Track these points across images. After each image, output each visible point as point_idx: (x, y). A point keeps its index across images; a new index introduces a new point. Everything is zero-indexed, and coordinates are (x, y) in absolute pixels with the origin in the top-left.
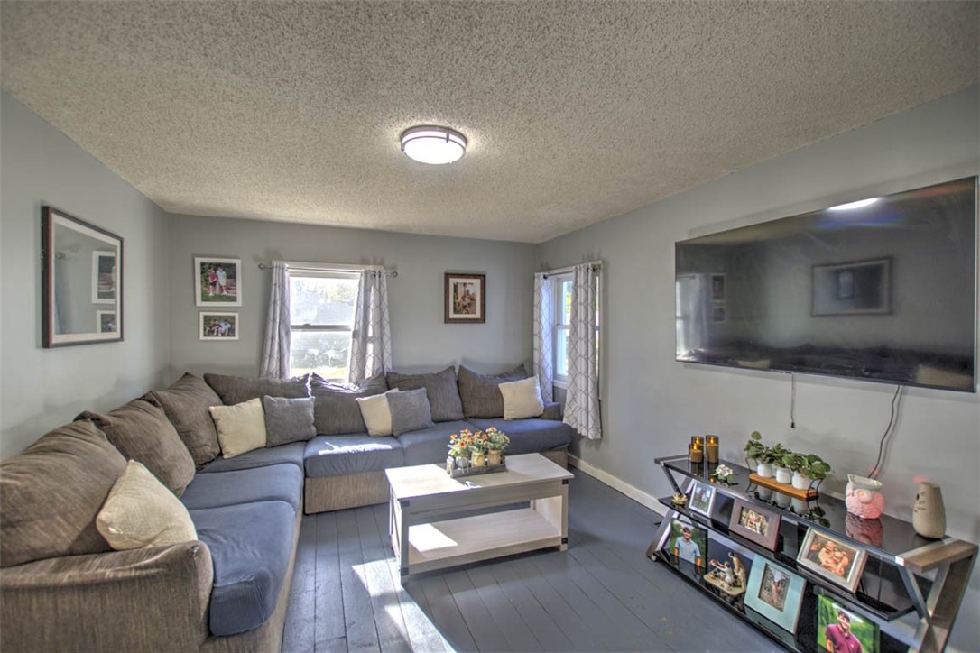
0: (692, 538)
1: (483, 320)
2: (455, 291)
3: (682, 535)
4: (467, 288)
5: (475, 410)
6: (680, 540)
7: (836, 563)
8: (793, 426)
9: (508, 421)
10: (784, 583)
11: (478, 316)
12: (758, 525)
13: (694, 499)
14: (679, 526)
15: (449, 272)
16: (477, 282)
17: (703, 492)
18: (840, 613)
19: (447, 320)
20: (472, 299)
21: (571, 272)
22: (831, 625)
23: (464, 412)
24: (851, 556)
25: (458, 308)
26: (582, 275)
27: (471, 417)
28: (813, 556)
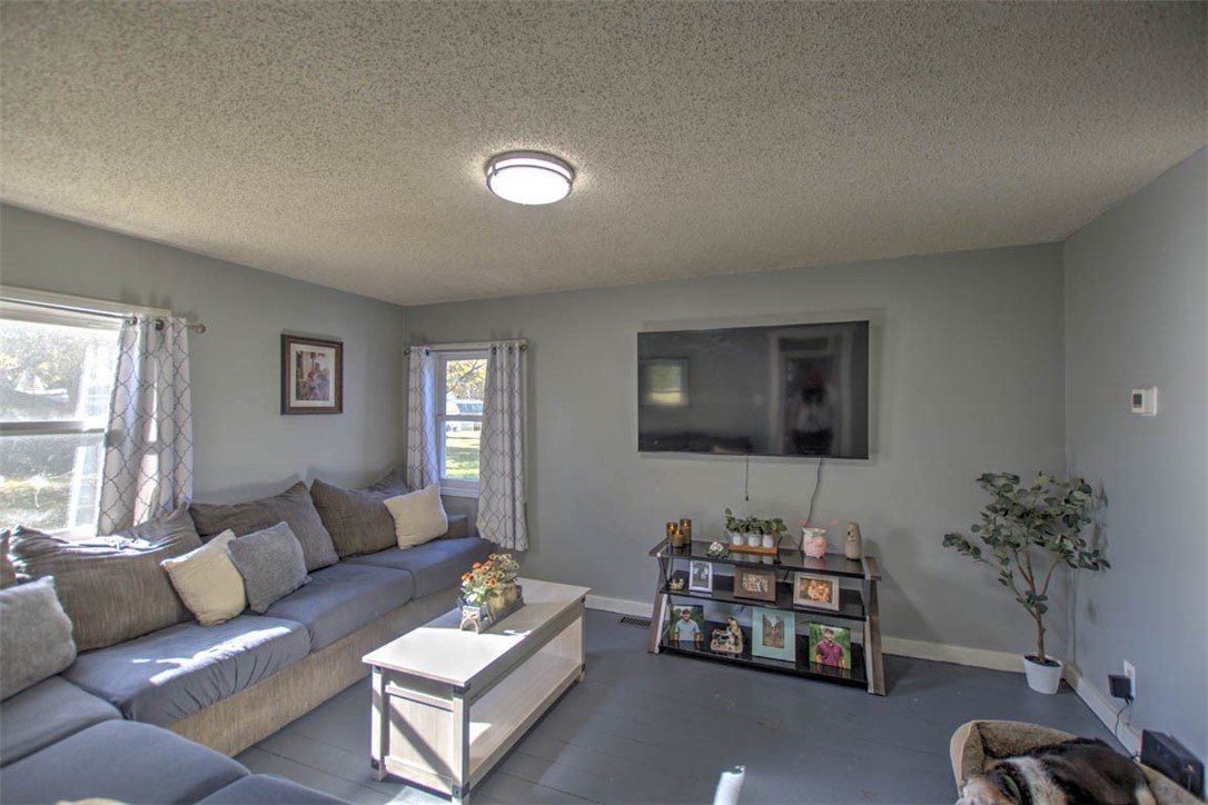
0: (691, 618)
1: (339, 408)
2: (299, 364)
3: (682, 618)
4: (316, 361)
5: (357, 543)
6: (680, 623)
7: (822, 594)
8: (747, 499)
9: (406, 550)
10: (780, 625)
11: (331, 403)
12: (758, 584)
13: (694, 580)
14: (679, 610)
15: (287, 333)
16: (331, 352)
17: (701, 571)
18: (827, 630)
19: (285, 409)
20: (324, 378)
21: (486, 350)
22: (820, 643)
23: (337, 550)
24: (829, 585)
25: (303, 391)
26: (502, 357)
27: (350, 556)
28: (805, 595)
